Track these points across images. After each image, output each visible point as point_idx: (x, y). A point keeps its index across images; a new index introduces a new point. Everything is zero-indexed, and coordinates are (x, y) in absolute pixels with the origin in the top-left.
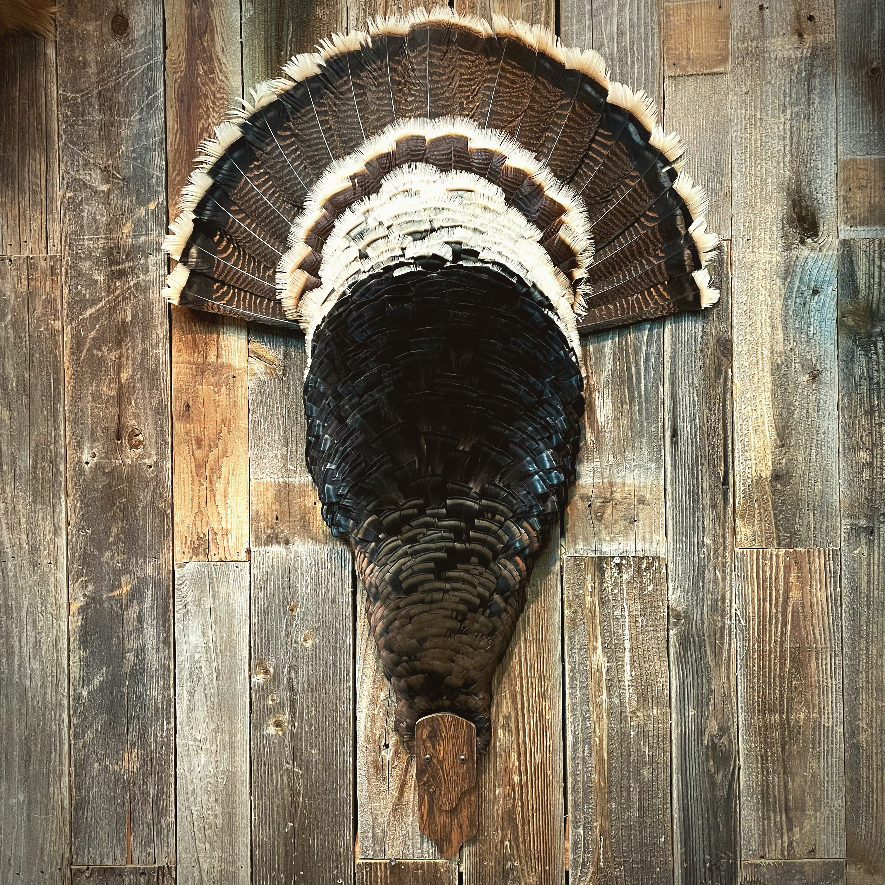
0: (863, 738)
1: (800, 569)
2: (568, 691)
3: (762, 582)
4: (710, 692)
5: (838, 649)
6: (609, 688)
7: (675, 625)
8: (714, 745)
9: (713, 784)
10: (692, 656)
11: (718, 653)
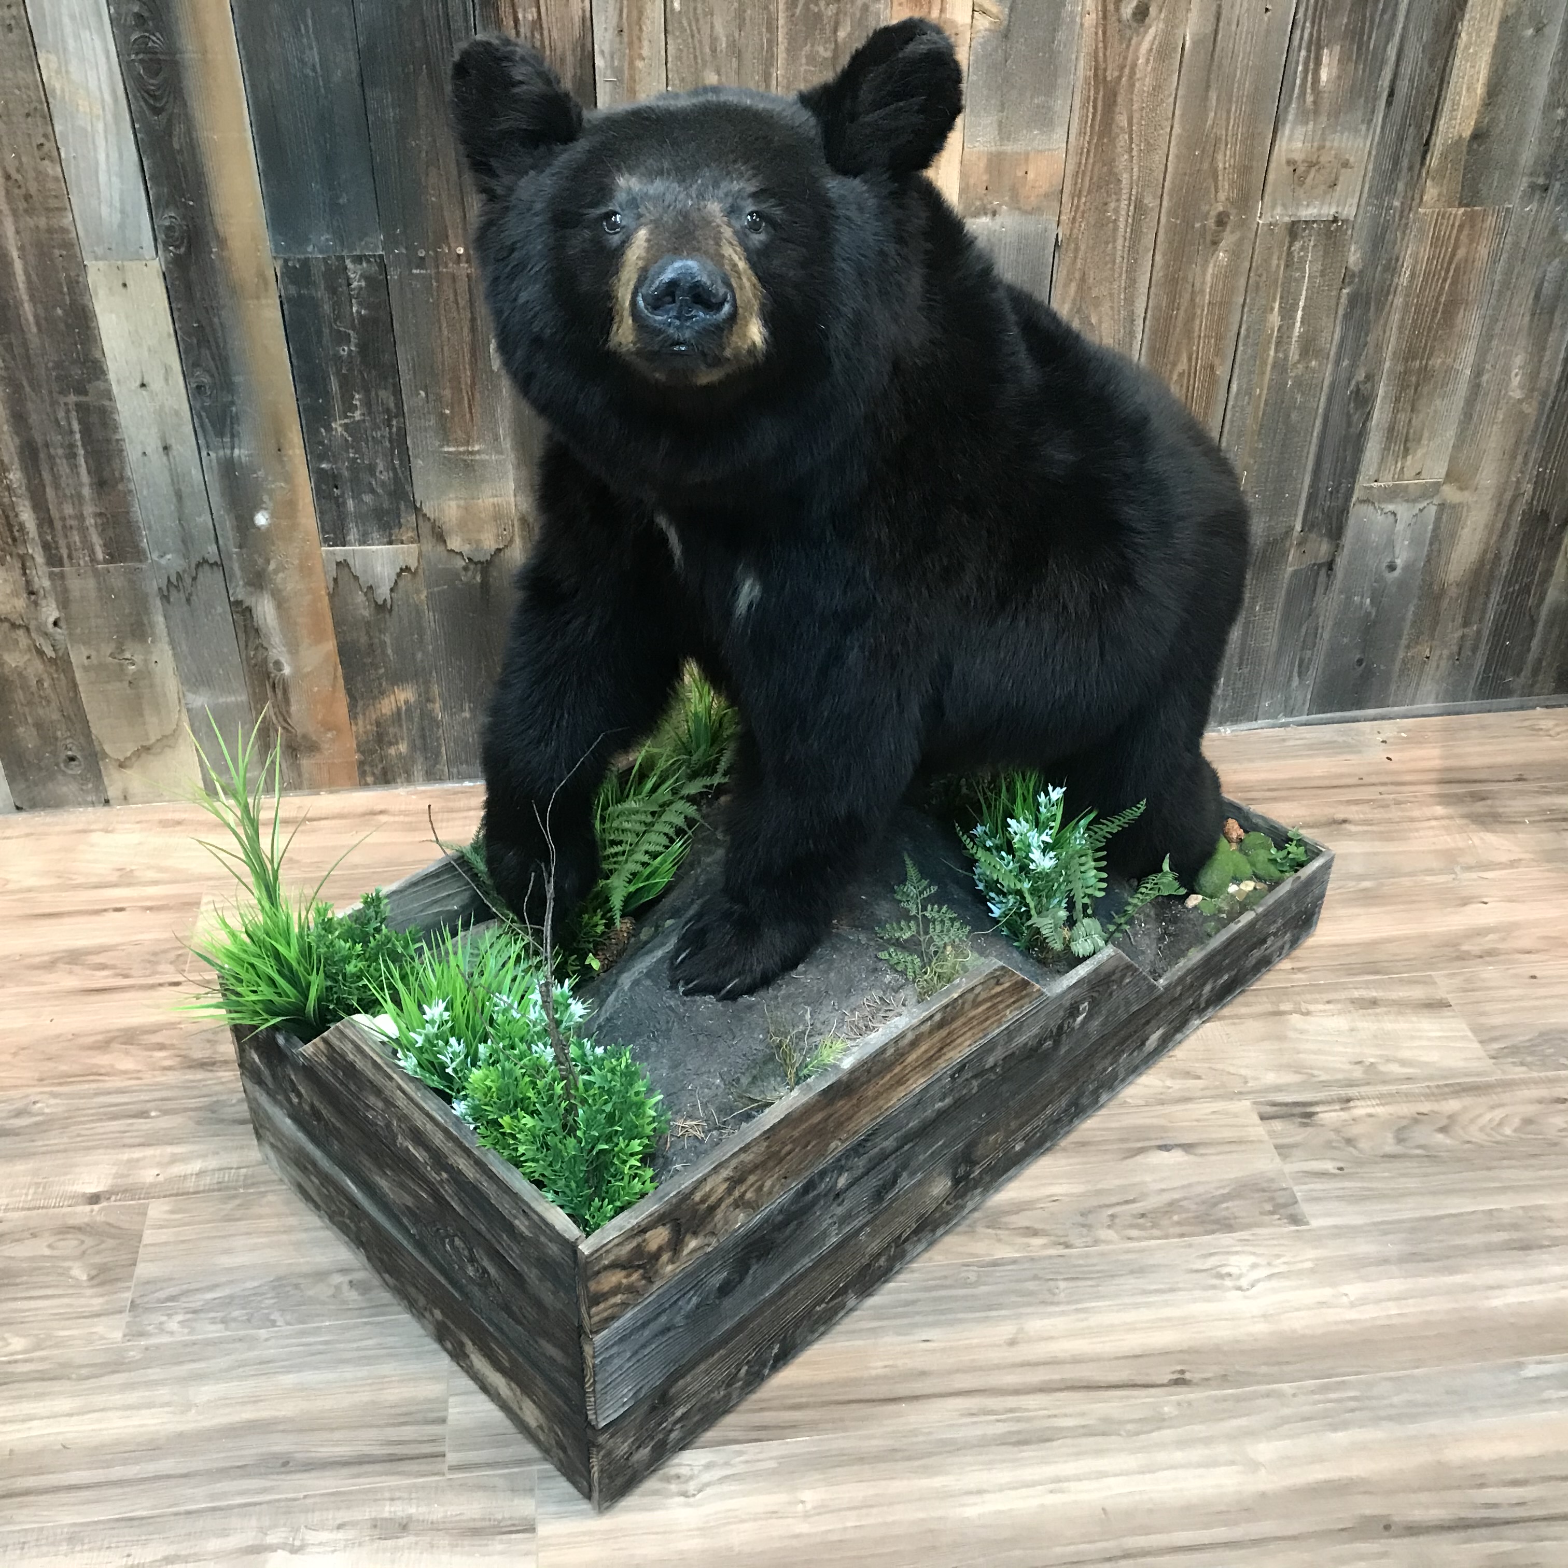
0: (1485, 378)
1: (1472, 227)
2: (1240, 348)
3: (1436, 241)
4: (1365, 344)
5: (1485, 300)
6: (1278, 344)
7: (1350, 284)
8: (1358, 390)
9: (1349, 424)
10: (1358, 312)
11: (1380, 309)
